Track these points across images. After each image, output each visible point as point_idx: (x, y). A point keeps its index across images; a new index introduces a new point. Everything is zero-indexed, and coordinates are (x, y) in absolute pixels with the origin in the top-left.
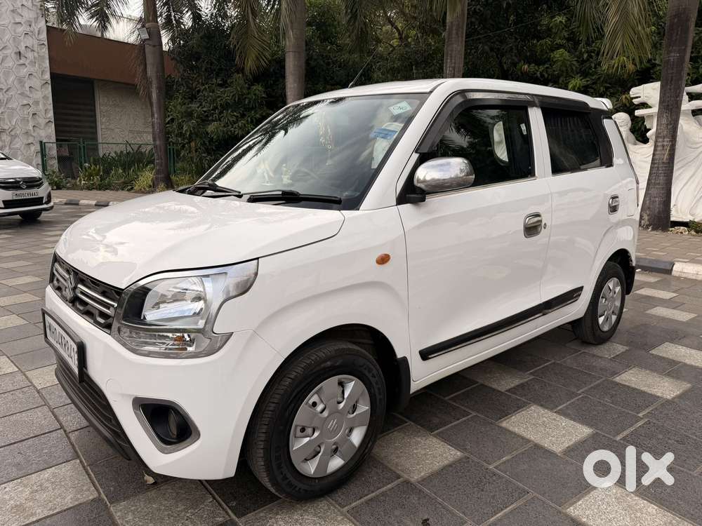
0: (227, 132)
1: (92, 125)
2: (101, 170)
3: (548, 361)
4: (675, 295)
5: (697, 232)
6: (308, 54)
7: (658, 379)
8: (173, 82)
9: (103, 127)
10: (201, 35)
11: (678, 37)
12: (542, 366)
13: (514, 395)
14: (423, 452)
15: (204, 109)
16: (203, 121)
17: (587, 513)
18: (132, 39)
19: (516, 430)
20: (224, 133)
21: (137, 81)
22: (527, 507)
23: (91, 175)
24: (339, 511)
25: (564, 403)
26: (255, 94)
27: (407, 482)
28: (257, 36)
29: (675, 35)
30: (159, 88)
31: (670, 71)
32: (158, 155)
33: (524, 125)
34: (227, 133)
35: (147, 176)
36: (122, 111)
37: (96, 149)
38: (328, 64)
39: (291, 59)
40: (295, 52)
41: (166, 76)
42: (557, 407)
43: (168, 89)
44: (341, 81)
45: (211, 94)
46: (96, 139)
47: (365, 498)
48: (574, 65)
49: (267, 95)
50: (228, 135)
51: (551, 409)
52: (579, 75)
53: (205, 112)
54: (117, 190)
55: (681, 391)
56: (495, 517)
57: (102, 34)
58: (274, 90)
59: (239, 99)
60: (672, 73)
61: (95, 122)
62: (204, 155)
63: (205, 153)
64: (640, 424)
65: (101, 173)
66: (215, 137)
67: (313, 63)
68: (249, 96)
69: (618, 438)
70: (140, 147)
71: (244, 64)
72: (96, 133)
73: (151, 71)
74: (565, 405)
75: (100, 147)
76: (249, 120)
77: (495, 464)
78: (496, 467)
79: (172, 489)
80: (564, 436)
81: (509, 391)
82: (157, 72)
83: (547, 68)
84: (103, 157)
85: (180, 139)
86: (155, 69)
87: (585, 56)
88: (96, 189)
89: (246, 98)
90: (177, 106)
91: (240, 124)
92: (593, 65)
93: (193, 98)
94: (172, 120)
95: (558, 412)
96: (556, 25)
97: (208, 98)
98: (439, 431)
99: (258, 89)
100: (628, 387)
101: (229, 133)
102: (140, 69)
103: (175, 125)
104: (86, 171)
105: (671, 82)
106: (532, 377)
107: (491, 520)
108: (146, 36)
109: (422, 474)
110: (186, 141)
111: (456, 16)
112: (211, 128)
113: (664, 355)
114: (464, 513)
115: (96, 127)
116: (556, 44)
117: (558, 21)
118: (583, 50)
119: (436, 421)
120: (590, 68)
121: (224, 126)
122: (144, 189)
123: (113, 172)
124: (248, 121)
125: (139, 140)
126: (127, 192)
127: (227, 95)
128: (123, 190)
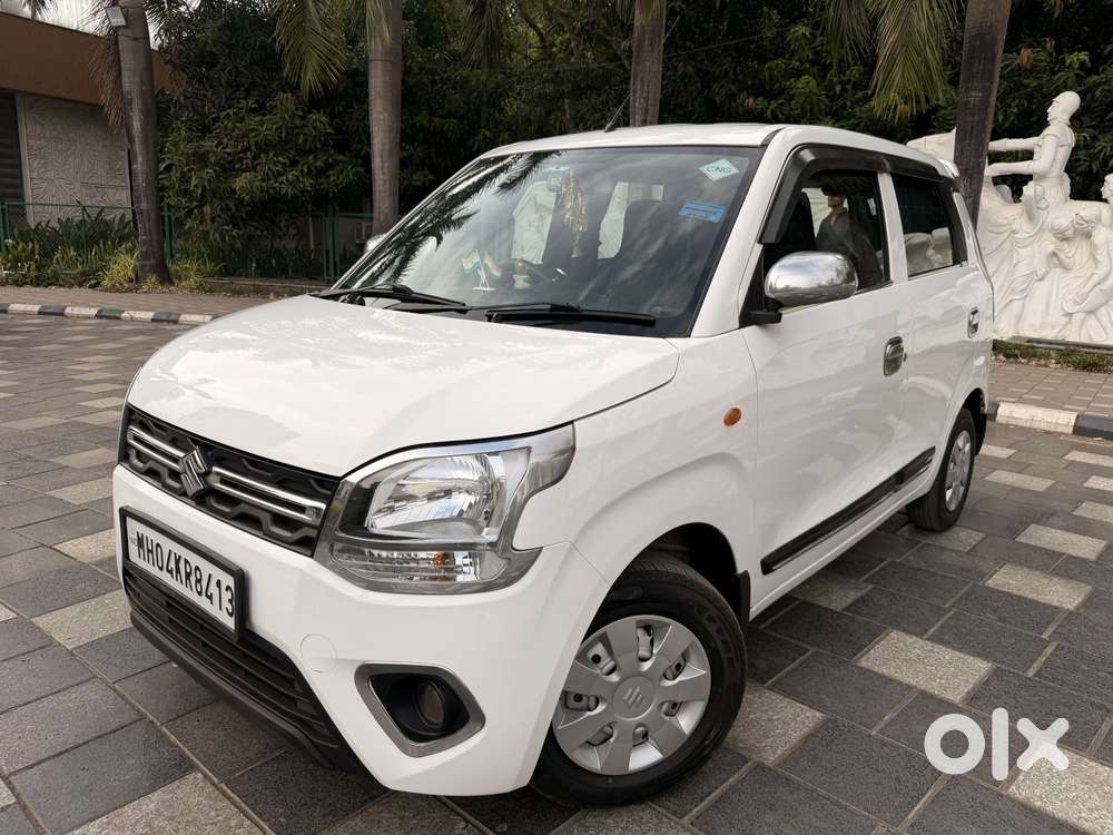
0: (268, 188)
1: (17, 171)
2: (37, 251)
3: (882, 560)
4: (1012, 452)
5: (1007, 356)
6: (405, 65)
7: (1045, 581)
8: (171, 100)
9: (35, 175)
10: (219, 23)
11: (981, 67)
12: (877, 569)
13: (858, 617)
14: (765, 717)
15: (228, 150)
16: (225, 170)
17: (1038, 792)
18: (91, 27)
19: (885, 671)
20: (262, 191)
21: (104, 99)
22: (952, 792)
23: (17, 260)
24: (677, 823)
25: (933, 625)
26: (315, 128)
27: (761, 767)
28: (321, 31)
29: (976, 65)
30: (145, 112)
31: (970, 118)
32: (144, 226)
33: (872, 200)
34: (267, 191)
35: (124, 263)
36: (68, 150)
37: (20, 213)
38: (434, 83)
39: (380, 73)
40: (385, 60)
41: (156, 93)
42: (927, 631)
43: (161, 114)
44: (458, 111)
45: (238, 125)
46: (20, 196)
47: (709, 798)
48: (823, 101)
49: (335, 129)
50: (269, 194)
51: (920, 635)
52: (829, 117)
53: (229, 154)
54: (71, 286)
55: (1083, 596)
56: (913, 812)
57: (34, 14)
58: (344, 122)
59: (288, 134)
60: (973, 122)
61: (19, 166)
62: (226, 227)
63: (228, 225)
64: (1049, 650)
65: (37, 256)
66: (246, 198)
67: (410, 81)
68: (306, 130)
69: (1030, 674)
70: (102, 211)
71: (299, 77)
72: (21, 185)
73: (130, 82)
74: (935, 628)
75: (29, 209)
76: (306, 170)
77: (879, 727)
78: (881, 732)
79: (389, 812)
80: (955, 675)
81: (848, 609)
82: (142, 83)
83: (781, 104)
84: (37, 227)
85: (184, 201)
86: (137, 79)
87: (838, 88)
88: (32, 284)
89: (298, 134)
90: (180, 145)
91: (290, 177)
92: (849, 104)
93: (205, 130)
94: (168, 168)
95: (931, 639)
96: (796, 39)
97: (233, 131)
98: (773, 680)
99: (319, 119)
100: (1010, 594)
101: (272, 191)
102: (109, 79)
103: (175, 175)
104: (8, 252)
105: (971, 135)
106: (870, 587)
107: (911, 816)
108: (119, 21)
109: (779, 752)
110: (195, 203)
111: (650, 17)
112: (241, 182)
113: (1038, 544)
114: (866, 809)
115: (20, 176)
116: (793, 69)
117: (800, 33)
118: (835, 80)
119: (762, 664)
120: (844, 107)
121: (263, 180)
122: (121, 284)
123: (58, 255)
124: (302, 171)
125: (99, 200)
126: (90, 290)
127: (264, 128)
128: (81, 286)
